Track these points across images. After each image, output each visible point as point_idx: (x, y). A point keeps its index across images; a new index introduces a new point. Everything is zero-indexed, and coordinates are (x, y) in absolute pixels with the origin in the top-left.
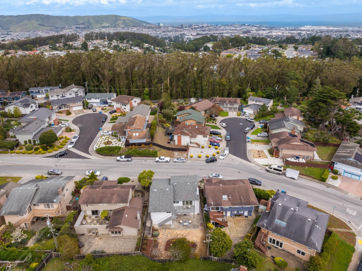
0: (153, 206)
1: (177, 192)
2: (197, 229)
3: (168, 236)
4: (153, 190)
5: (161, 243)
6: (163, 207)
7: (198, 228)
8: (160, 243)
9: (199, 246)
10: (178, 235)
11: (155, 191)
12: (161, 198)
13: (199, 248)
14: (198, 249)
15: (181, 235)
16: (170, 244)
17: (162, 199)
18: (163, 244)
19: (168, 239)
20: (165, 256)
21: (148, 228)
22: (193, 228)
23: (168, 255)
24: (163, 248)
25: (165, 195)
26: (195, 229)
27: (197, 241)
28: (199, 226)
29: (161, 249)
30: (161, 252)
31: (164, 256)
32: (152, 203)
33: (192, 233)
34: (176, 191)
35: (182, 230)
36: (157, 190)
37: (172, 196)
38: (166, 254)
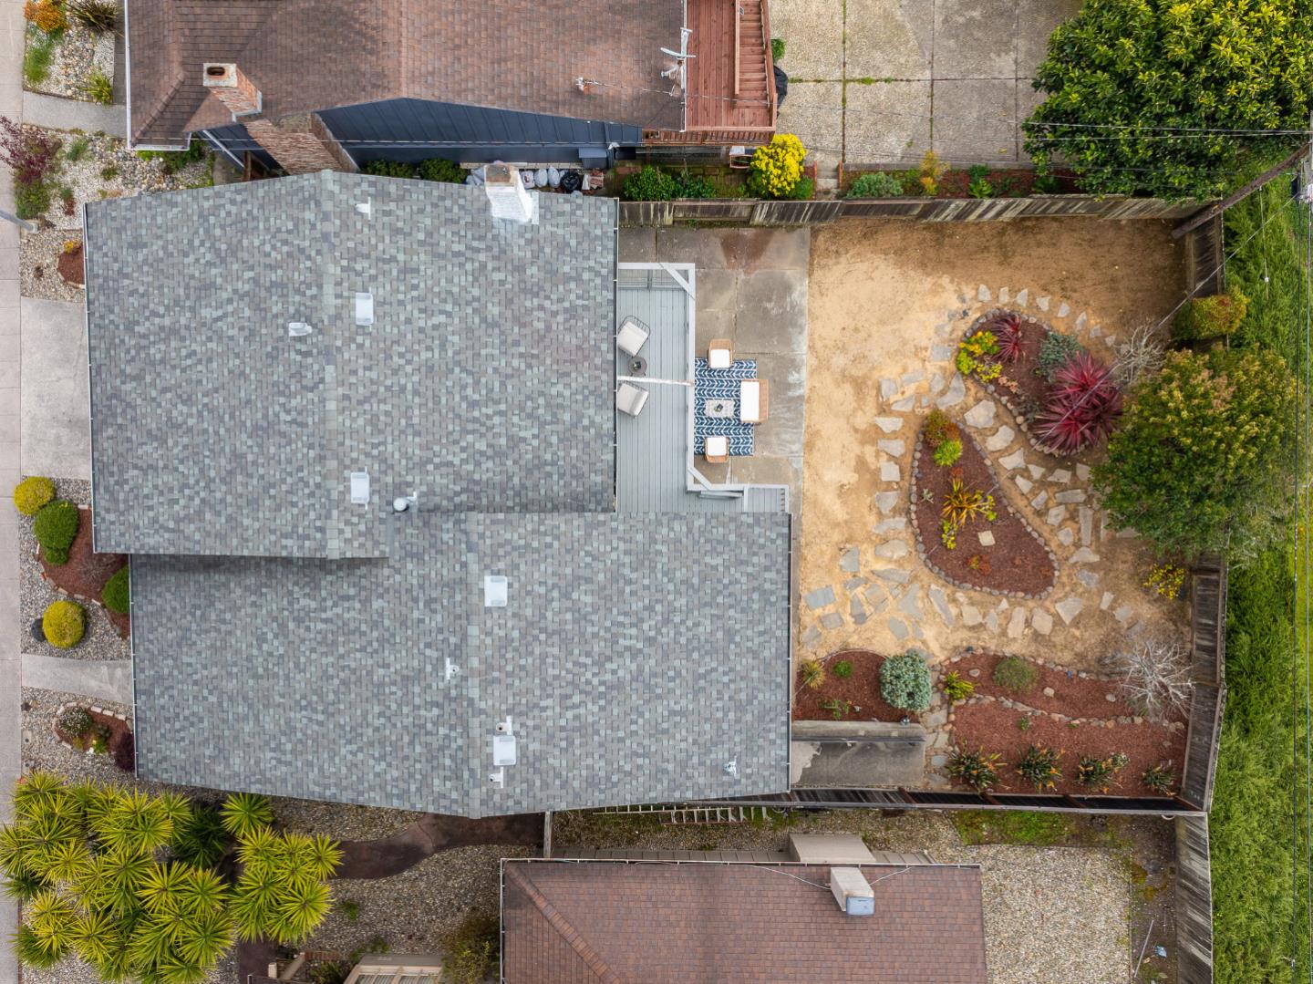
0: (719, 754)
1: (487, 471)
2: (801, 292)
3: (880, 566)
4: (499, 777)
5: (966, 634)
6: (730, 634)
7: (787, 288)
8: (961, 638)
9: (1014, 292)
10: (874, 481)
11: (522, 751)
12: (624, 668)
13: (1032, 296)
14: (1044, 303)
15: (869, 451)
16: (981, 553)
17: (635, 653)
18: (971, 615)
19: (918, 566)
20: (1105, 585)
21: (833, 766)
22: (788, 342)
23: (1092, 567)
24: (1020, 614)
25: (582, 618)
26: (804, 320)
27: (955, 305)
28: (758, 274)
29: (1028, 623)
30: (1058, 621)
31: (1108, 597)
32: (683, 765)
33: (843, 349)
34: (472, 487)
35: (809, 446)
36: (508, 725)
37: (590, 527)
38: (1091, 580)
